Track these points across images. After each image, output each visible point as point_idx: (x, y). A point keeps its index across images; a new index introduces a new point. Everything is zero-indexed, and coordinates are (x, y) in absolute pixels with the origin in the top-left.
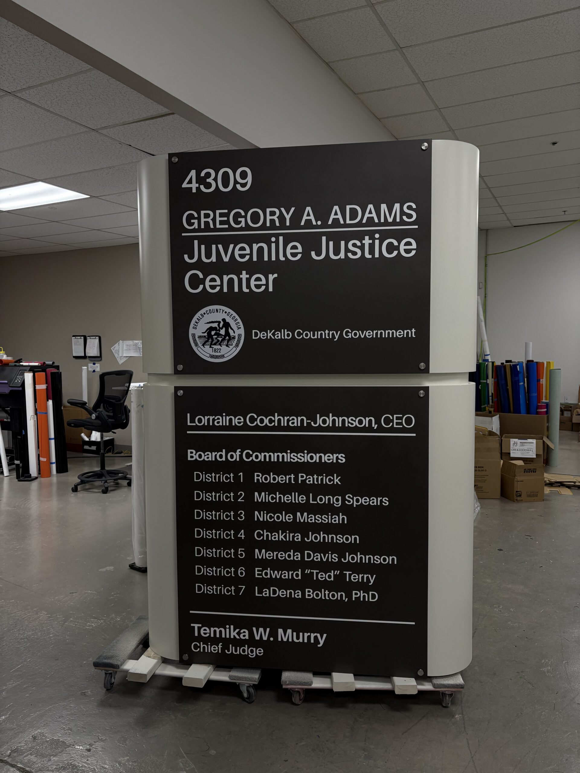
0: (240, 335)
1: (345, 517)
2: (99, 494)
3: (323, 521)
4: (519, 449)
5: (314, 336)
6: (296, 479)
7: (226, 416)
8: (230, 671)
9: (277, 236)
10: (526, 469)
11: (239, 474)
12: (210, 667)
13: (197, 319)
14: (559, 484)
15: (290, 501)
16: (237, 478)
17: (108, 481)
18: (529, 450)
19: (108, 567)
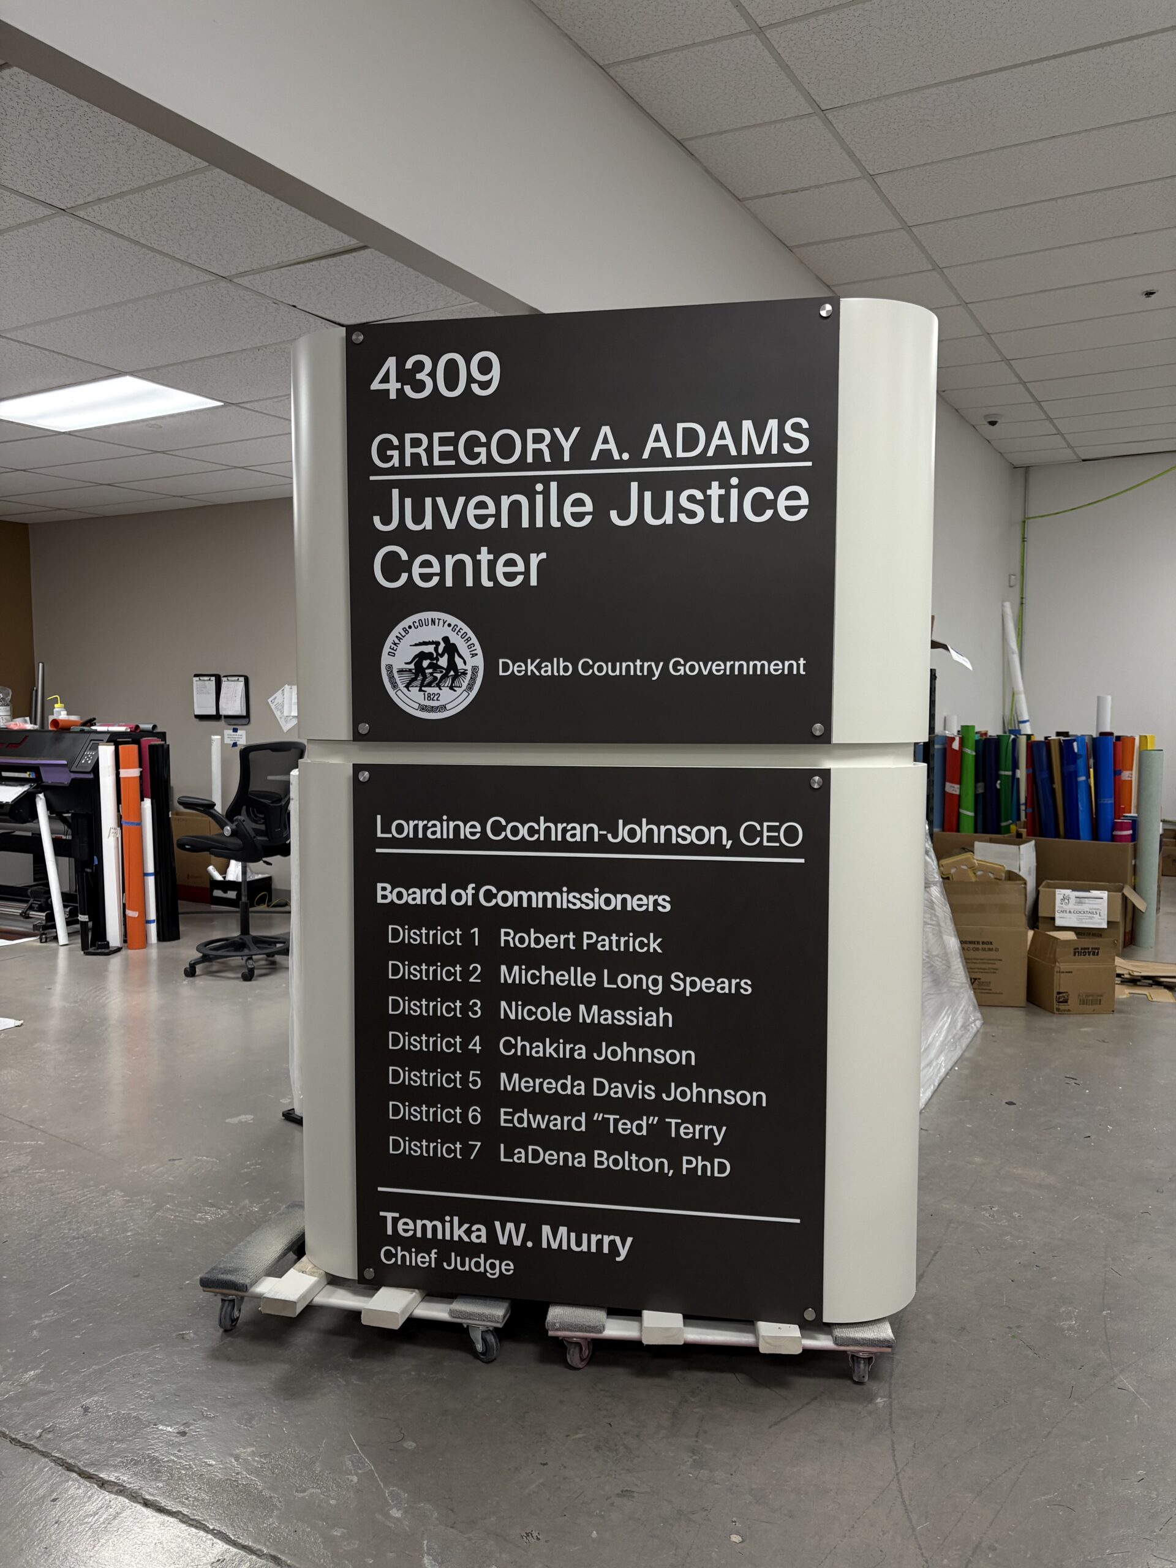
0: (475, 669)
1: (670, 1016)
2: (236, 982)
3: (628, 1022)
4: (1072, 911)
5: (614, 670)
6: (578, 941)
7: (448, 821)
8: (451, 1303)
9: (545, 481)
10: (1078, 948)
11: (472, 931)
12: (414, 1294)
13: (397, 637)
14: (1151, 982)
15: (566, 982)
16: (467, 937)
17: (254, 957)
18: (1093, 913)
19: (244, 1116)
